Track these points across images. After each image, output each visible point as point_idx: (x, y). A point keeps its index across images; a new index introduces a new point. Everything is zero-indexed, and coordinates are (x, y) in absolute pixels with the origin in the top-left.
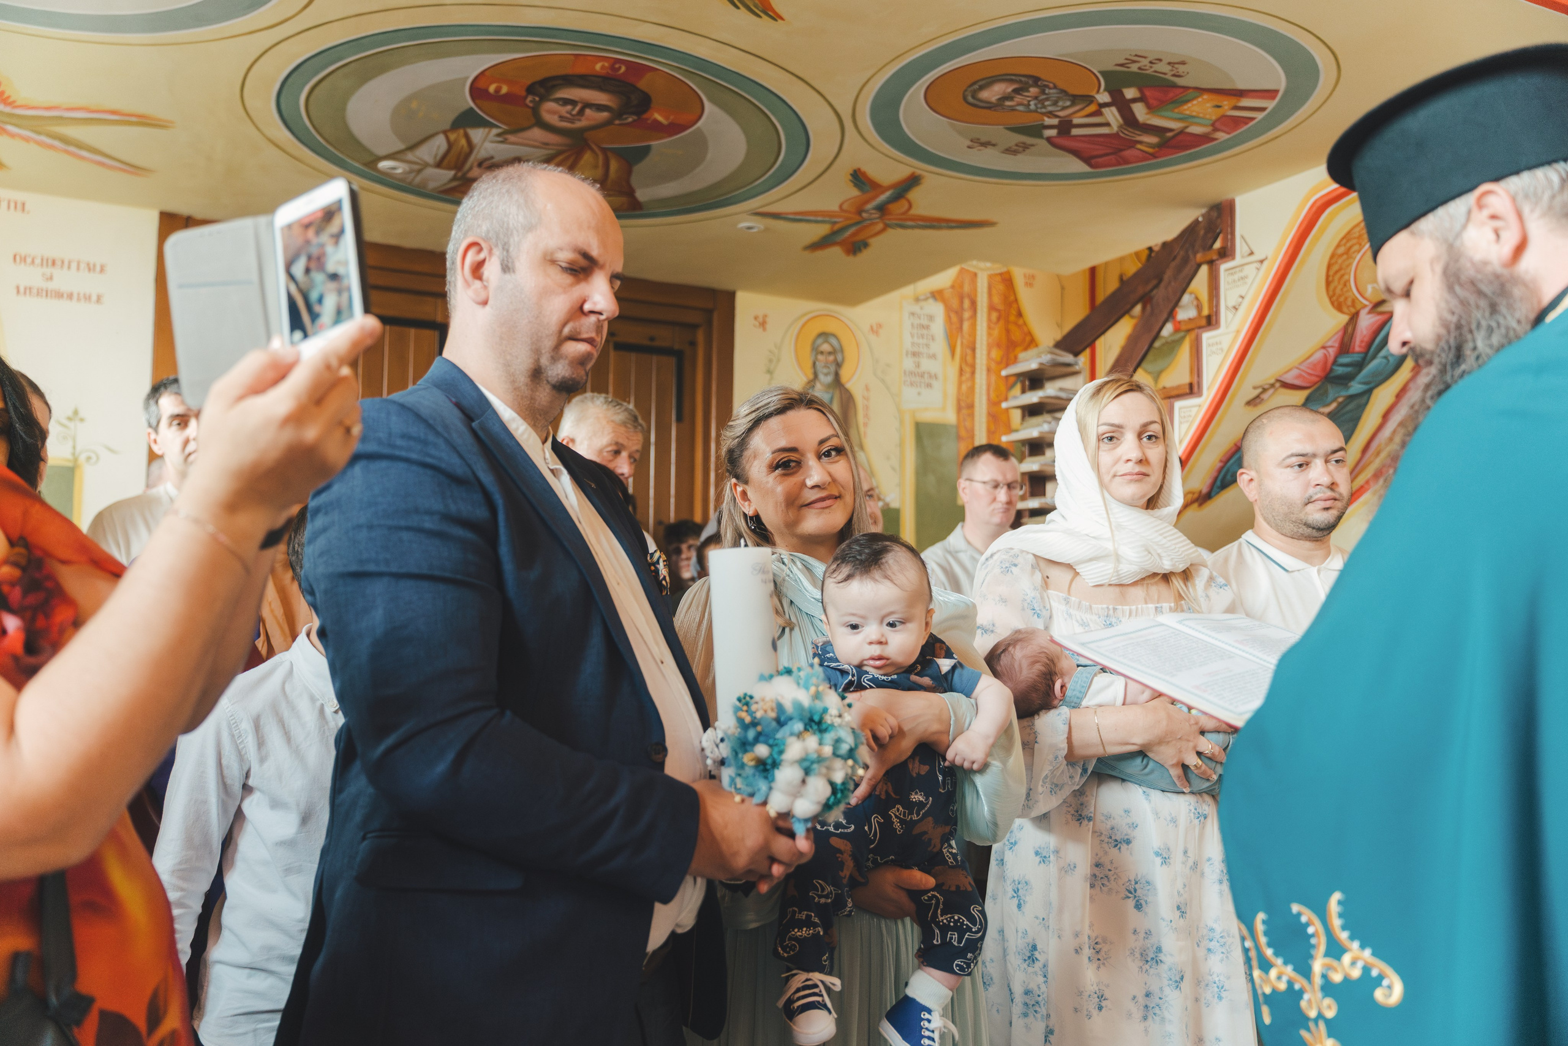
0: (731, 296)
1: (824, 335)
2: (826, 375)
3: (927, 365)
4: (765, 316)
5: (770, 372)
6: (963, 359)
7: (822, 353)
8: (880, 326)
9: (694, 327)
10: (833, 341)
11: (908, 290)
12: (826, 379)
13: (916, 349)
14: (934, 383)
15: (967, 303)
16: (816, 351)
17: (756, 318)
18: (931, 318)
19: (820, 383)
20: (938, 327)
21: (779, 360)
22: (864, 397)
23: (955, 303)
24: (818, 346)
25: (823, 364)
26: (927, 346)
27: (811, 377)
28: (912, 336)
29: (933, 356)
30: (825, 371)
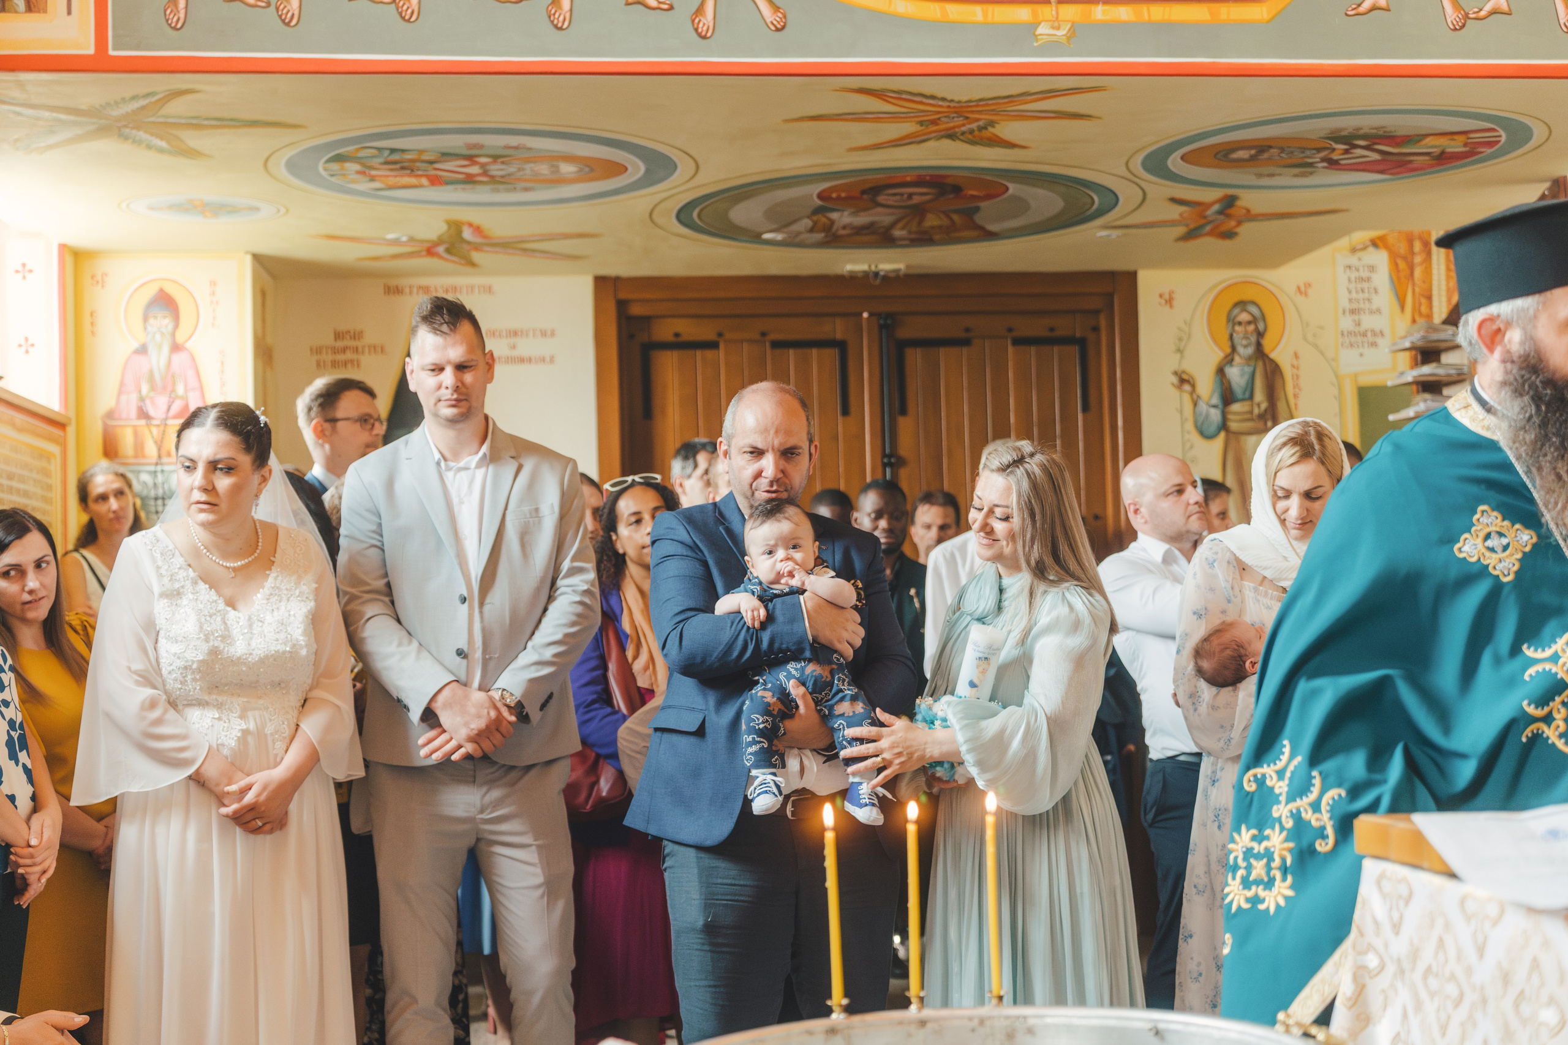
0: (1131, 277)
1: (1242, 304)
2: (1246, 346)
3: (1369, 322)
4: (1171, 293)
5: (1179, 351)
6: (1416, 309)
7: (1240, 323)
8: (1308, 285)
9: (1097, 312)
10: (1254, 310)
11: (1344, 242)
12: (1245, 351)
13: (1355, 306)
14: (1380, 341)
15: (1417, 246)
16: (1232, 321)
17: (1161, 296)
18: (1372, 268)
19: (1239, 355)
20: (1382, 278)
21: (1189, 337)
22: (1293, 366)
23: (1403, 248)
24: (1235, 317)
25: (1241, 335)
26: (1369, 300)
27: (1229, 350)
28: (1350, 292)
29: (1378, 311)
30: (1244, 342)
